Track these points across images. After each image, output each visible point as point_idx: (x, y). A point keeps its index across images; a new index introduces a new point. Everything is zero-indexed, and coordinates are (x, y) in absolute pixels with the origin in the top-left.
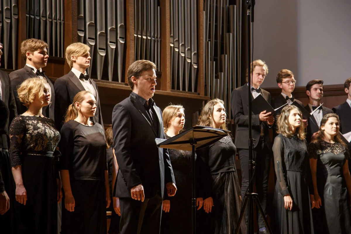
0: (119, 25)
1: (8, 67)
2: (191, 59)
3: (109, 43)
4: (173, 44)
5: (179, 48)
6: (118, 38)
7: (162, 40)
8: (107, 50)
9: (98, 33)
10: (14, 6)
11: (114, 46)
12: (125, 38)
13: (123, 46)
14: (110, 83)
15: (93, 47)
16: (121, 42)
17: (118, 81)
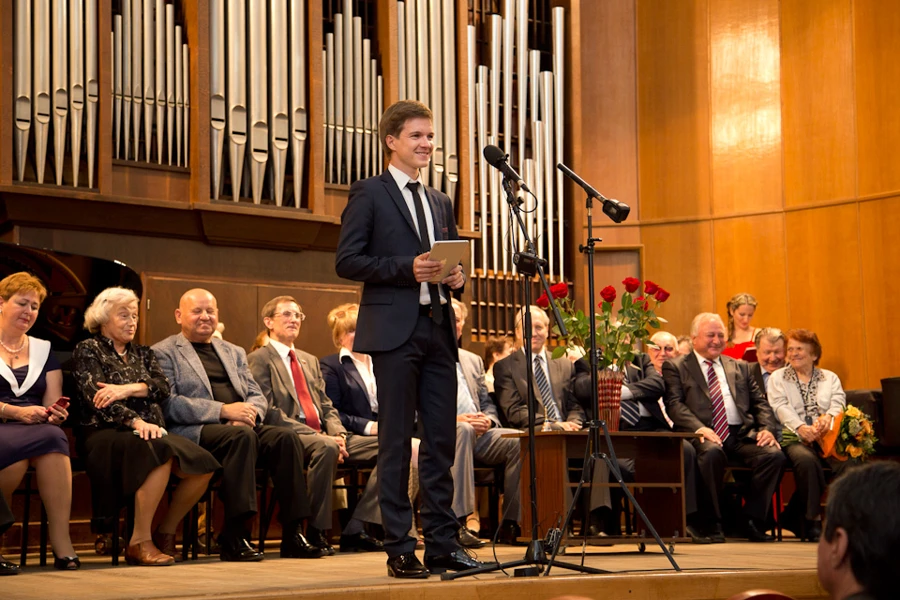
0: (295, 108)
1: (80, 185)
2: (444, 166)
3: (274, 140)
6: (294, 132)
8: (270, 152)
9: (254, 122)
10: (91, 81)
11: (284, 146)
12: (308, 132)
13: (302, 144)
14: (278, 210)
15: (242, 148)
16: (299, 139)
17: (294, 205)
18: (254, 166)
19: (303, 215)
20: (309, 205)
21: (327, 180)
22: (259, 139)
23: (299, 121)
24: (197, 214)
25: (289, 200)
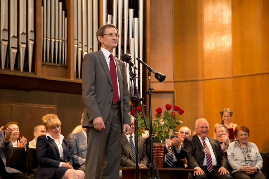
0: (29, 30)
3: (20, 43)
4: (77, 45)
5: (82, 48)
6: (29, 40)
8: (18, 48)
9: (11, 36)
11: (25, 46)
12: (35, 40)
13: (32, 45)
14: (21, 73)
15: (6, 47)
16: (31, 43)
17: (28, 71)
18: (12, 55)
19: (32, 75)
20: (35, 71)
21: (43, 61)
22: (13, 43)
23: (31, 36)
25: (26, 68)
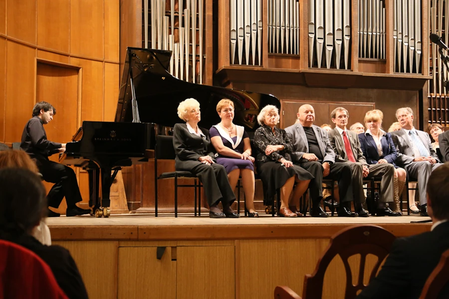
0: (345, 26)
1: (255, 64)
2: (415, 47)
3: (335, 40)
4: (397, 36)
5: (402, 39)
7: (387, 34)
8: (334, 46)
9: (327, 33)
10: (260, 21)
11: (340, 42)
12: (351, 36)
13: (348, 41)
15: (322, 45)
16: (347, 38)
18: (327, 52)
19: (348, 72)
20: (351, 68)
21: (360, 57)
22: (329, 40)
23: (346, 31)
24: (303, 74)
